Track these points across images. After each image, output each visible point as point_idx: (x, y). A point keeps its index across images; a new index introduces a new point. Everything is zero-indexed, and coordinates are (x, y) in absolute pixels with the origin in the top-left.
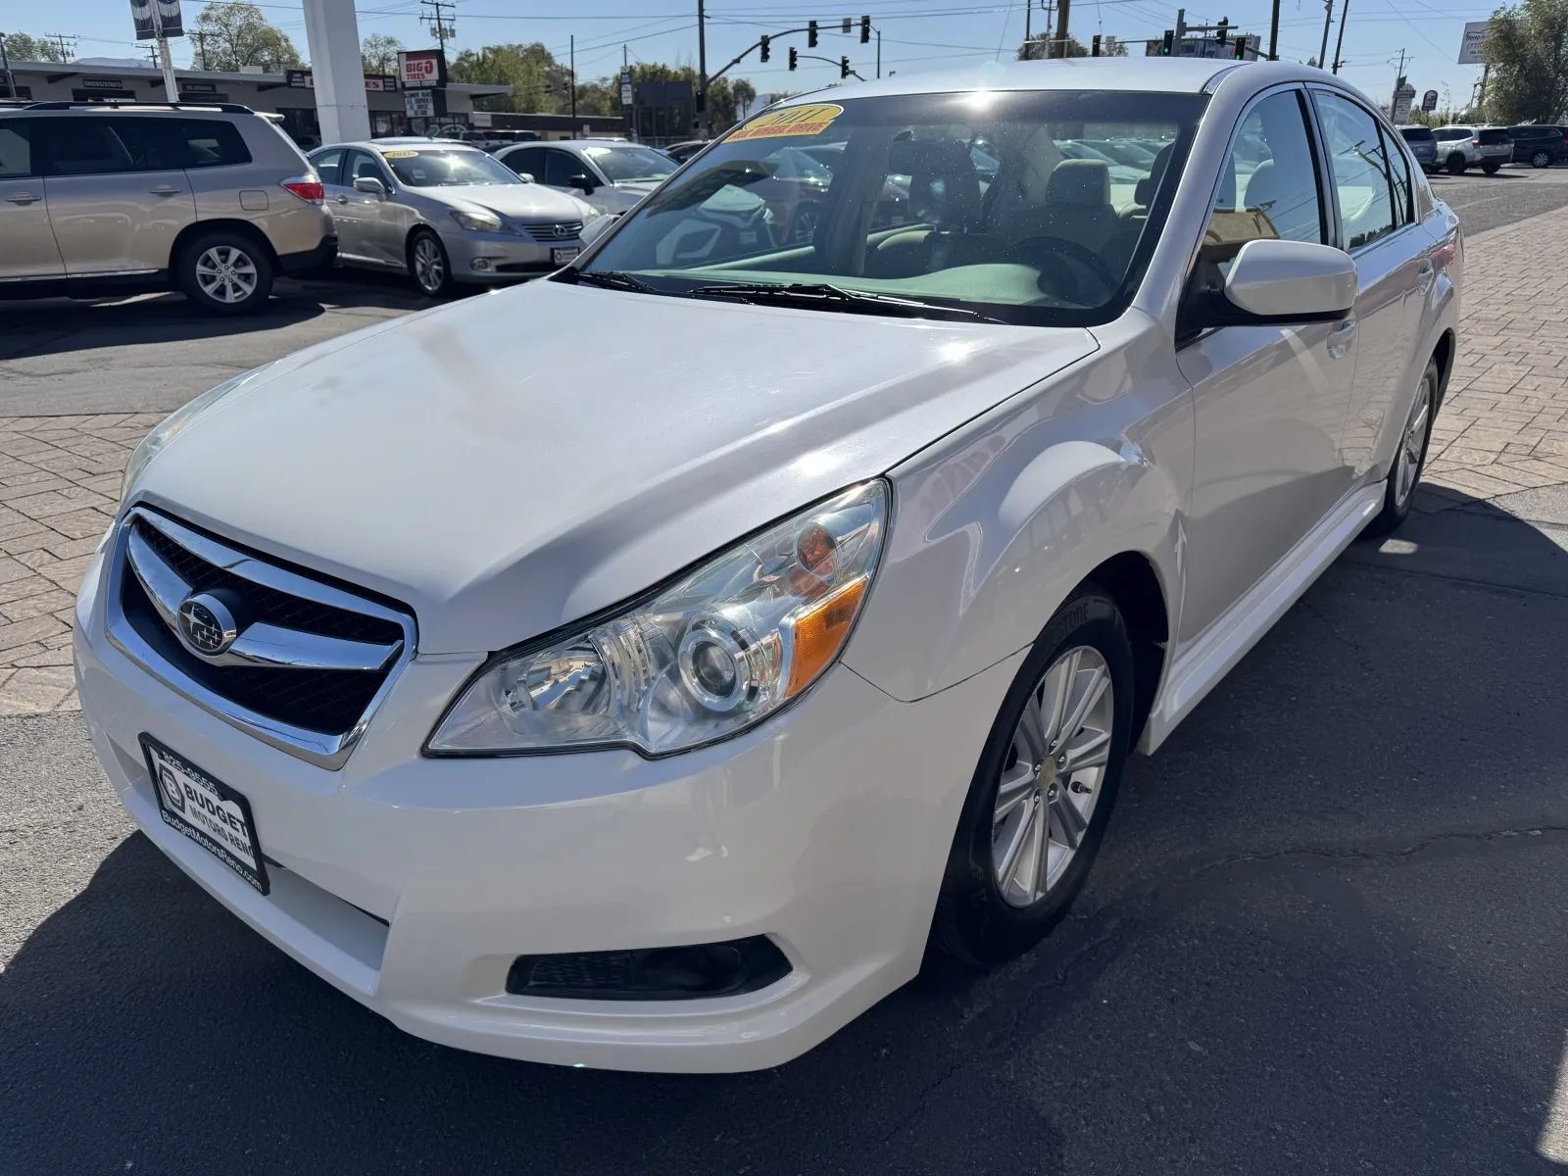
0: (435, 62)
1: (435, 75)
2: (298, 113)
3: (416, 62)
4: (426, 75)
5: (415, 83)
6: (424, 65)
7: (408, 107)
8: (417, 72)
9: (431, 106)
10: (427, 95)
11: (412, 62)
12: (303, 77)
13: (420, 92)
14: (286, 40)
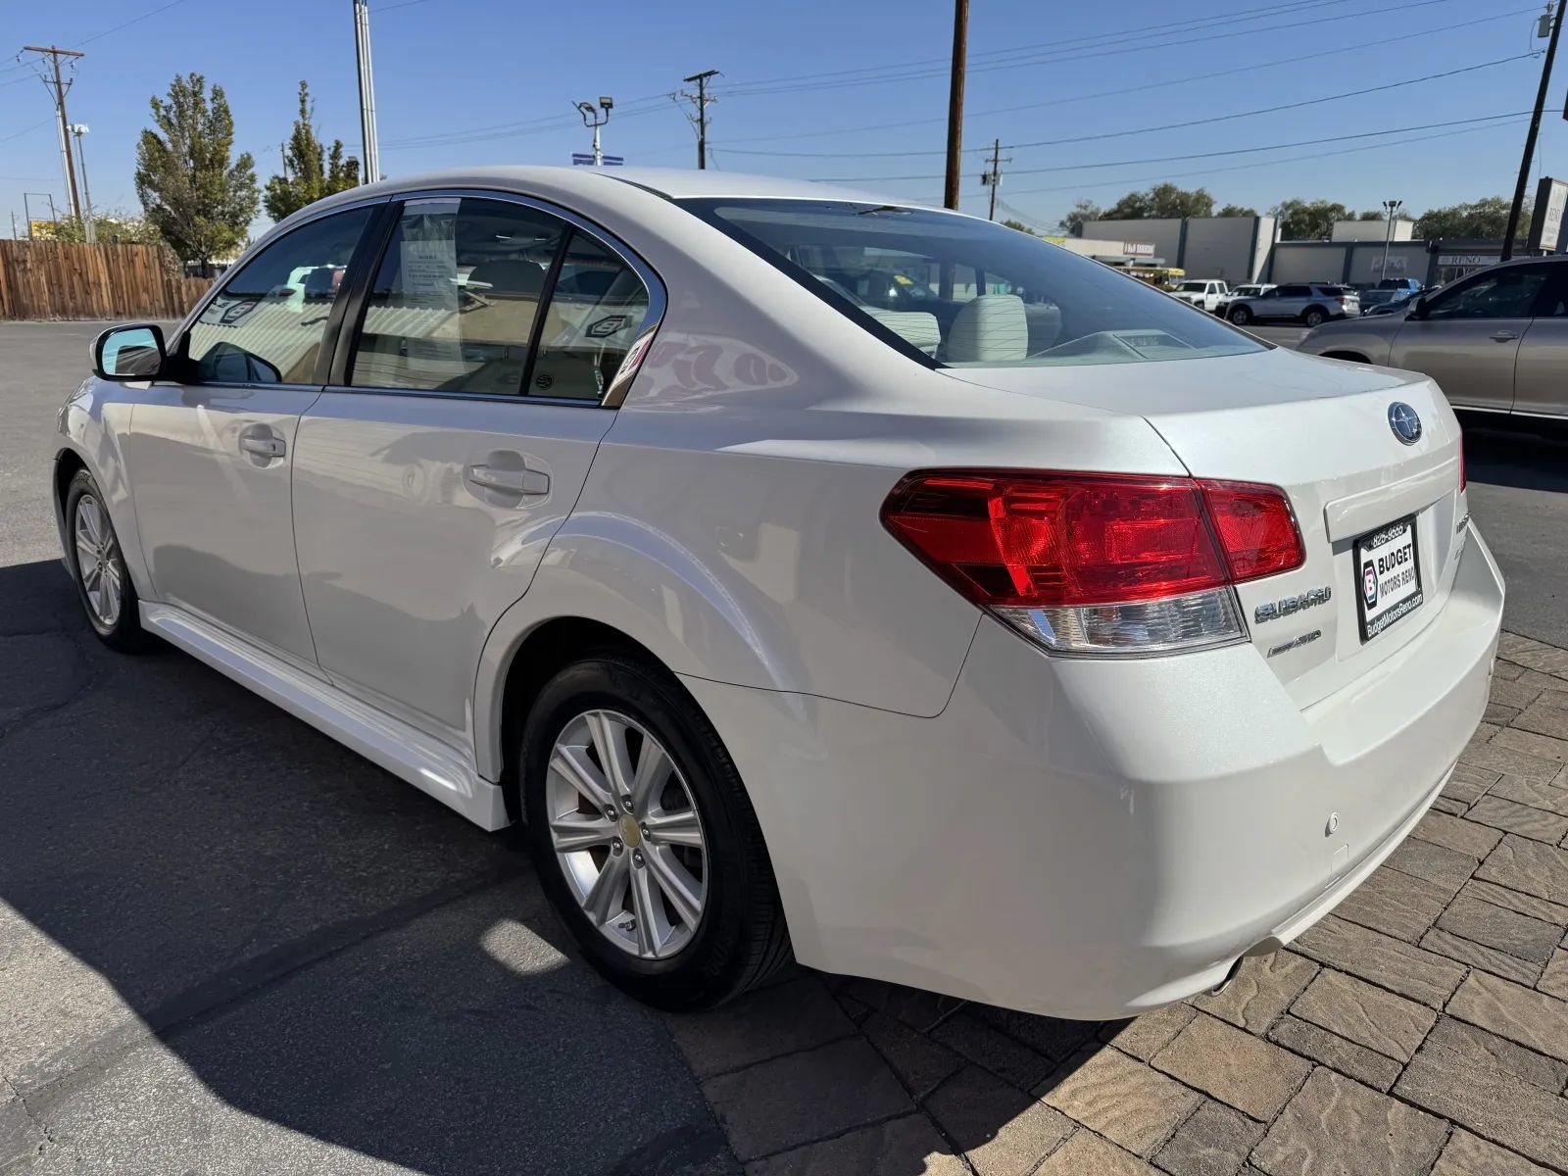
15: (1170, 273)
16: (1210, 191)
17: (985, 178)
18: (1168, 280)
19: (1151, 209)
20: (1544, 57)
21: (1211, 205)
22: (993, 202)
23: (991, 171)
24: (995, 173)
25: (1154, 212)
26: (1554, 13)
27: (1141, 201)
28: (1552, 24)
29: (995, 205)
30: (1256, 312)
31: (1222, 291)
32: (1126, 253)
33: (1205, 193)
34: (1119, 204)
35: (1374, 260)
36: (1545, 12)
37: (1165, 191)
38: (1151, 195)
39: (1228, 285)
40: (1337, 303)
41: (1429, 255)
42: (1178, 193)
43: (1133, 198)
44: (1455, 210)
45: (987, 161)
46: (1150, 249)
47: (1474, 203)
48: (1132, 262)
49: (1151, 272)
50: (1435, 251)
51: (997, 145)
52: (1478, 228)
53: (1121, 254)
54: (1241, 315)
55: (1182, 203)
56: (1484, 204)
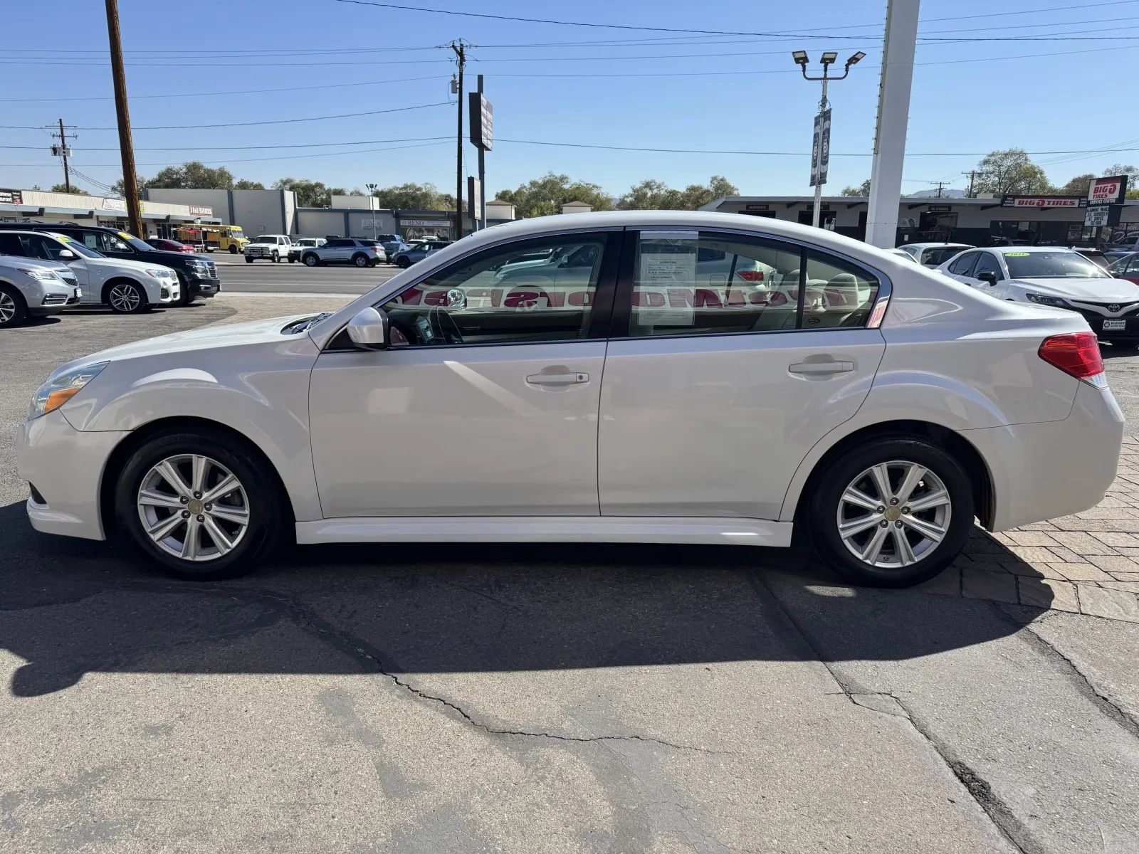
0: (1118, 185)
1: (1116, 195)
2: (1000, 223)
3: (1103, 186)
4: (1108, 195)
5: (1099, 201)
6: (1108, 188)
7: (1087, 218)
8: (1102, 193)
9: (1106, 218)
10: (1105, 210)
11: (1100, 186)
12: (1014, 200)
13: (1100, 208)
14: (1041, 173)
15: (232, 229)
16: (229, 169)
17: (55, 150)
18: (231, 234)
19: (186, 180)
20: (457, 105)
21: (231, 180)
22: (66, 169)
23: (60, 144)
24: (64, 146)
25: (189, 183)
26: (458, 79)
27: (177, 174)
28: (458, 86)
29: (69, 172)
30: (321, 257)
31: (288, 243)
32: (192, 214)
33: (225, 170)
34: (159, 176)
35: (363, 221)
36: (453, 79)
37: (193, 168)
38: (184, 170)
39: (291, 239)
40: (373, 251)
41: (394, 219)
42: (204, 170)
43: (169, 172)
44: (391, 190)
45: (53, 136)
46: (209, 211)
47: (401, 186)
48: (199, 221)
49: (217, 228)
50: (398, 217)
51: (61, 124)
52: (406, 202)
53: (188, 214)
54: (310, 260)
55: (209, 176)
56: (406, 187)
